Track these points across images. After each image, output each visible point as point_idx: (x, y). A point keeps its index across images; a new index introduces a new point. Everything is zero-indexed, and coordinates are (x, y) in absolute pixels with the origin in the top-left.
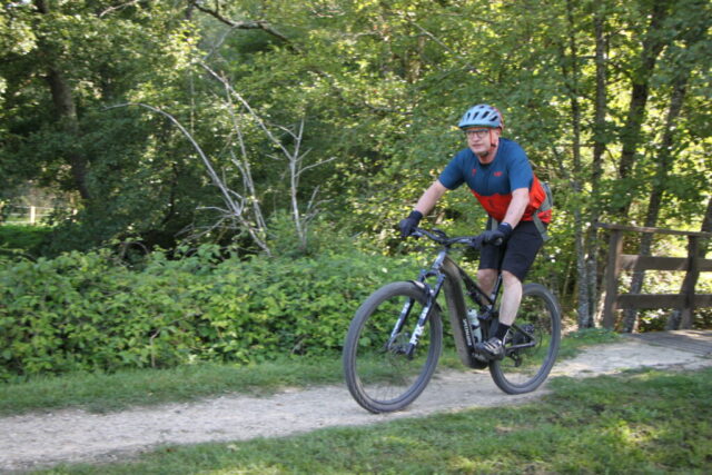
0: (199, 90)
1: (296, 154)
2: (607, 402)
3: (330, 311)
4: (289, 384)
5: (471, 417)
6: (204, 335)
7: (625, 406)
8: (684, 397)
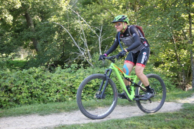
0: (70, 17)
4: (100, 106)
6: (73, 92)
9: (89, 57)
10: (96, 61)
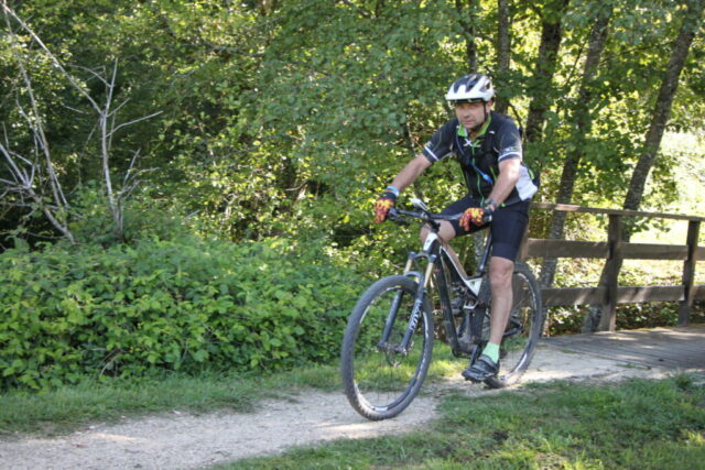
1: (108, 105)
2: (511, 426)
3: (153, 316)
4: (96, 417)
5: (339, 454)
7: (533, 432)
8: (605, 418)
9: (56, 195)
10: (85, 216)
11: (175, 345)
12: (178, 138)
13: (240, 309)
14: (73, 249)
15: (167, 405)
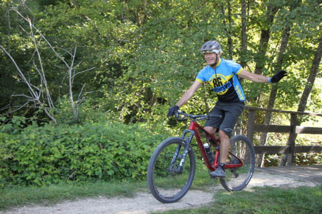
1: (72, 65)
3: (90, 155)
4: (66, 198)
6: (15, 170)
8: (289, 203)
9: (49, 103)
10: (61, 112)
11: (99, 168)
12: (102, 79)
13: (128, 153)
14: (56, 126)
15: (96, 194)
